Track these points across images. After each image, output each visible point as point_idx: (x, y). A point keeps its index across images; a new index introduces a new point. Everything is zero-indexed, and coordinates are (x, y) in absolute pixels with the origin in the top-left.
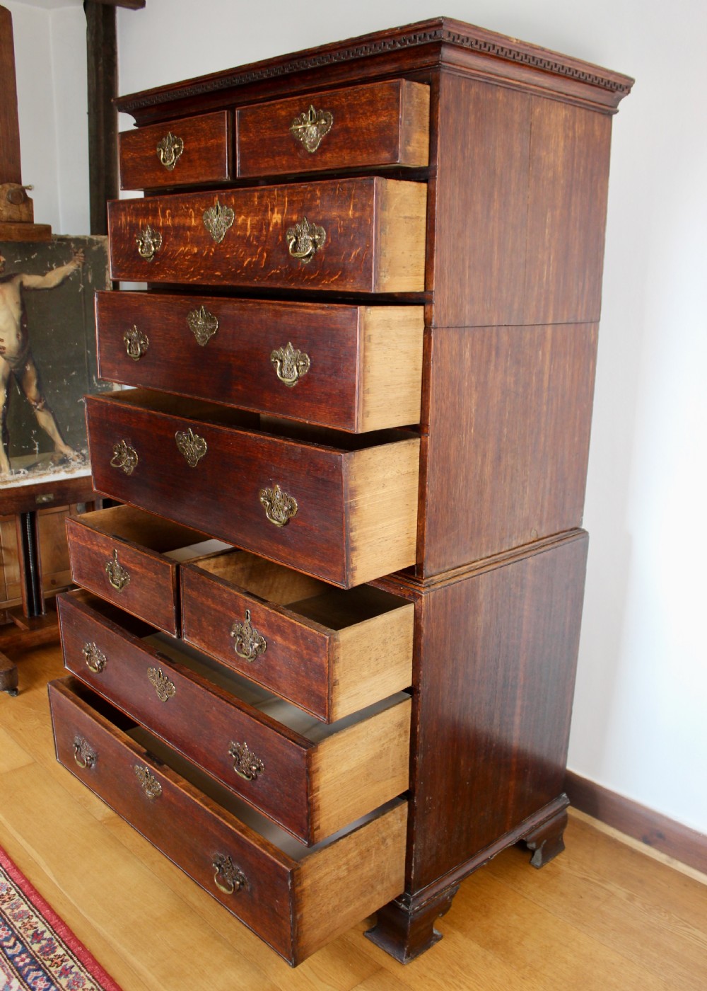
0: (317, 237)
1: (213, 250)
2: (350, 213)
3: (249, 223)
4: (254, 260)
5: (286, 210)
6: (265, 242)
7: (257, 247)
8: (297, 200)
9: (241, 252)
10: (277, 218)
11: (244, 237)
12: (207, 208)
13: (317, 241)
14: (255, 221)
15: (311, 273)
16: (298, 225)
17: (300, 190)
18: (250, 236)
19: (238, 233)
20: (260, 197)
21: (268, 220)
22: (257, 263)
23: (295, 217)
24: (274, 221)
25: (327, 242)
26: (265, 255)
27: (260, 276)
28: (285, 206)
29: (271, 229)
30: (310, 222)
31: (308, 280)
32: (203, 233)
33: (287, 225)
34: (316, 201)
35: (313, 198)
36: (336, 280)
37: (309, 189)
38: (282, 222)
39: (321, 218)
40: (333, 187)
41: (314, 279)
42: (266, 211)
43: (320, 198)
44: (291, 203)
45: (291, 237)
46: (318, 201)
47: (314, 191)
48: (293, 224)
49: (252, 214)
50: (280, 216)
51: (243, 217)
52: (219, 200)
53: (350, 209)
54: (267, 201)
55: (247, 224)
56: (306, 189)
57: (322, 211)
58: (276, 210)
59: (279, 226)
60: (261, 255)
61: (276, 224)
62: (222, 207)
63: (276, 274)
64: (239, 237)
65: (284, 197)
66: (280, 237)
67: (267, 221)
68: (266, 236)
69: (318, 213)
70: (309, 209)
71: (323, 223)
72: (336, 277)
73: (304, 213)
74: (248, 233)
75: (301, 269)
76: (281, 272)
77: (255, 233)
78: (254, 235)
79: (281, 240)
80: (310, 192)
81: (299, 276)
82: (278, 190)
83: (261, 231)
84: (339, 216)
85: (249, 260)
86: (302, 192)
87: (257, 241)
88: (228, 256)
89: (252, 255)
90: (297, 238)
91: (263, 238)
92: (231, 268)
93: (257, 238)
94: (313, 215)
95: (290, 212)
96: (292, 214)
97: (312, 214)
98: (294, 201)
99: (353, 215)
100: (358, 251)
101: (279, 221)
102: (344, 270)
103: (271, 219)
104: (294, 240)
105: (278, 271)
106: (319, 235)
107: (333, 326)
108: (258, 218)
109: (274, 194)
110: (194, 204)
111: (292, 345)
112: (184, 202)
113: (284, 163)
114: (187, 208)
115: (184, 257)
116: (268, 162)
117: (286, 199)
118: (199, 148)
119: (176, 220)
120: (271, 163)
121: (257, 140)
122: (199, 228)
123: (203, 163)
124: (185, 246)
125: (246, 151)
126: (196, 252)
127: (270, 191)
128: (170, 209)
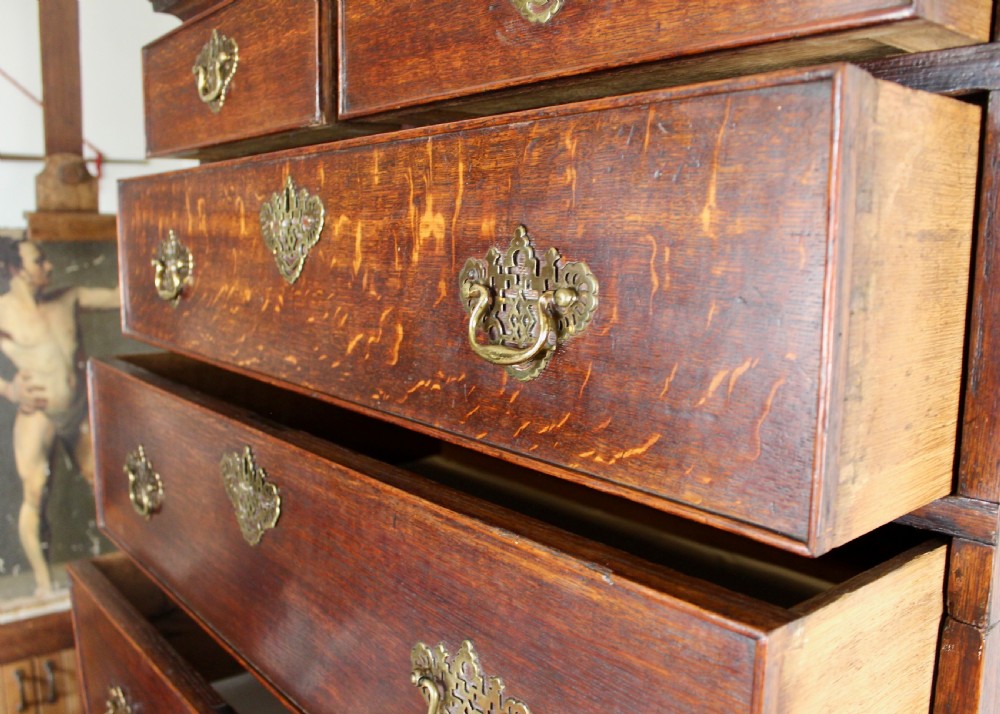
0: (565, 298)
1: (281, 299)
2: (705, 217)
3: (359, 236)
4: (372, 339)
5: (458, 202)
6: (401, 294)
7: (380, 306)
8: (494, 171)
9: (342, 314)
10: (432, 225)
11: (345, 275)
12: (268, 193)
13: (565, 312)
14: (373, 233)
15: (539, 413)
16: (495, 251)
17: (505, 136)
18: (361, 273)
19: (334, 261)
20: (388, 164)
21: (408, 230)
22: (380, 351)
23: (487, 226)
24: (424, 234)
25: (601, 320)
26: (400, 330)
27: (387, 389)
28: (456, 191)
29: (415, 257)
30: (541, 244)
31: (529, 435)
32: (260, 253)
33: (462, 248)
34: (562, 172)
35: (550, 164)
36: (635, 457)
37: (535, 131)
38: (448, 239)
39: (580, 231)
40: (630, 119)
41: (551, 436)
42: (402, 204)
43: (574, 162)
44: (475, 178)
45: (477, 288)
46: (571, 174)
47: (555, 136)
48: (483, 246)
49: (365, 212)
50: (440, 219)
51: (344, 219)
52: (291, 174)
53: (703, 202)
54: (404, 174)
55: (354, 239)
56: (524, 131)
57: (584, 207)
58: (430, 200)
59: (439, 251)
60: (389, 331)
61: (431, 243)
62: (297, 191)
63: (428, 391)
64: (335, 272)
65: (453, 161)
66: (442, 285)
67: (405, 234)
68: (403, 276)
69: (571, 212)
70: (536, 200)
71: (587, 250)
72: (639, 451)
73: (517, 214)
74: (357, 264)
75: (507, 396)
76: (446, 391)
77: (375, 266)
78: (371, 271)
79: (444, 293)
80: (541, 139)
81: (501, 415)
82: (435, 142)
83: (388, 260)
84: (656, 230)
85: (359, 337)
86: (511, 143)
87: (379, 290)
88: (311, 320)
89: (366, 326)
90: (493, 293)
91: (394, 283)
92: (319, 353)
93: (380, 281)
94: (552, 218)
95: (473, 208)
96: (479, 214)
97: (545, 218)
98: (485, 175)
99: (720, 227)
100: (739, 371)
101: (440, 236)
102: (674, 431)
103: (417, 229)
104: (484, 300)
105: (436, 386)
106: (573, 291)
107: (637, 663)
108: (380, 224)
109: (423, 154)
110: (243, 185)
111: (476, 649)
112: (225, 181)
113: (458, 64)
114: (232, 194)
115: (229, 308)
116: (414, 67)
117: (461, 167)
118: (266, 55)
119: (215, 222)
120: (424, 70)
121: (387, 12)
122: (254, 242)
123: (273, 87)
124: (230, 284)
125: (362, 46)
126: (248, 298)
127: (414, 144)
128: (204, 196)
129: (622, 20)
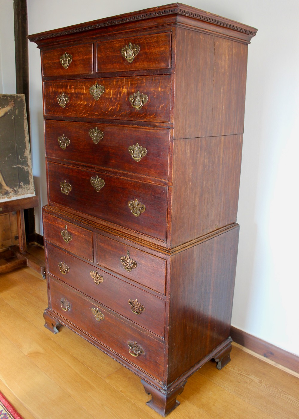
0: (144, 99)
1: (94, 103)
2: (159, 89)
3: (111, 92)
4: (114, 108)
5: (129, 87)
6: (119, 100)
7: (115, 103)
8: (134, 83)
9: (108, 105)
10: (125, 90)
11: (109, 98)
12: (91, 85)
13: (144, 101)
14: (114, 92)
15: (140, 114)
16: (135, 94)
17: (136, 79)
18: (112, 98)
19: (106, 96)
20: (117, 82)
21: (121, 91)
22: (115, 109)
23: (133, 90)
24: (123, 92)
25: (148, 101)
26: (119, 106)
27: (116, 115)
28: (129, 86)
29: (122, 95)
30: (141, 93)
31: (139, 117)
32: (89, 96)
33: (129, 94)
34: (143, 84)
35: (142, 83)
36: (153, 117)
37: (140, 79)
38: (127, 92)
39: (146, 91)
40: (151, 78)
41: (142, 117)
42: (120, 87)
43: (145, 83)
44: (131, 84)
45: (132, 99)
46: (144, 84)
47: (143, 80)
48: (133, 93)
49: (113, 89)
50: (126, 90)
51: (108, 90)
52: (97, 82)
53: (159, 88)
54: (120, 83)
55: (110, 93)
56: (139, 78)
57: (146, 88)
58: (124, 87)
59: (126, 94)
60: (117, 106)
61: (124, 93)
62: (98, 85)
63: (124, 114)
64: (107, 98)
65: (128, 82)
66: (126, 99)
67: (120, 92)
68: (120, 98)
69: (145, 89)
70: (140, 87)
71: (147, 93)
72: (153, 116)
73: (137, 89)
74: (111, 97)
75: (136, 112)
76: (127, 114)
77: (115, 97)
78: (114, 97)
79: (127, 100)
80: (141, 80)
81: (135, 115)
82: (125, 79)
83: (117, 96)
84: (154, 91)
85: (111, 108)
86: (137, 80)
87: (115, 100)
88: (101, 106)
89: (113, 106)
90: (134, 99)
91: (118, 99)
92: (103, 111)
93: (116, 99)
94: (142, 90)
95: (131, 88)
96: (132, 89)
97: (141, 90)
98: (133, 84)
99: (161, 90)
100: (163, 105)
101: (126, 92)
102: (156, 113)
103: (122, 91)
104: (133, 100)
105: (125, 113)
106: (145, 98)
107: (158, 137)
108: (116, 90)
109: (123, 81)
110: (85, 84)
111: (139, 144)
112: (80, 83)
113: (118, 66)
114: (82, 86)
115: (80, 106)
116: (110, 66)
117: (129, 83)
118: (80, 59)
119: (77, 90)
120: (112, 66)
121: (105, 56)
122: (88, 94)
123: (82, 65)
124: (81, 102)
125: (101, 61)
126: (86, 104)
127: (122, 79)
128: (74, 85)
129: (141, 64)
